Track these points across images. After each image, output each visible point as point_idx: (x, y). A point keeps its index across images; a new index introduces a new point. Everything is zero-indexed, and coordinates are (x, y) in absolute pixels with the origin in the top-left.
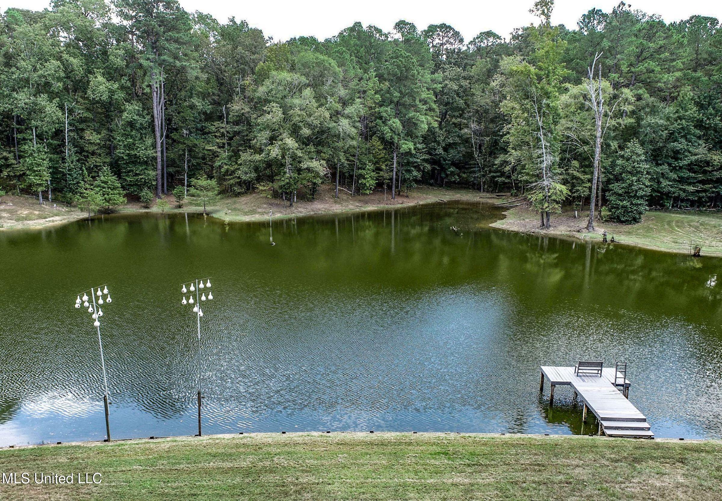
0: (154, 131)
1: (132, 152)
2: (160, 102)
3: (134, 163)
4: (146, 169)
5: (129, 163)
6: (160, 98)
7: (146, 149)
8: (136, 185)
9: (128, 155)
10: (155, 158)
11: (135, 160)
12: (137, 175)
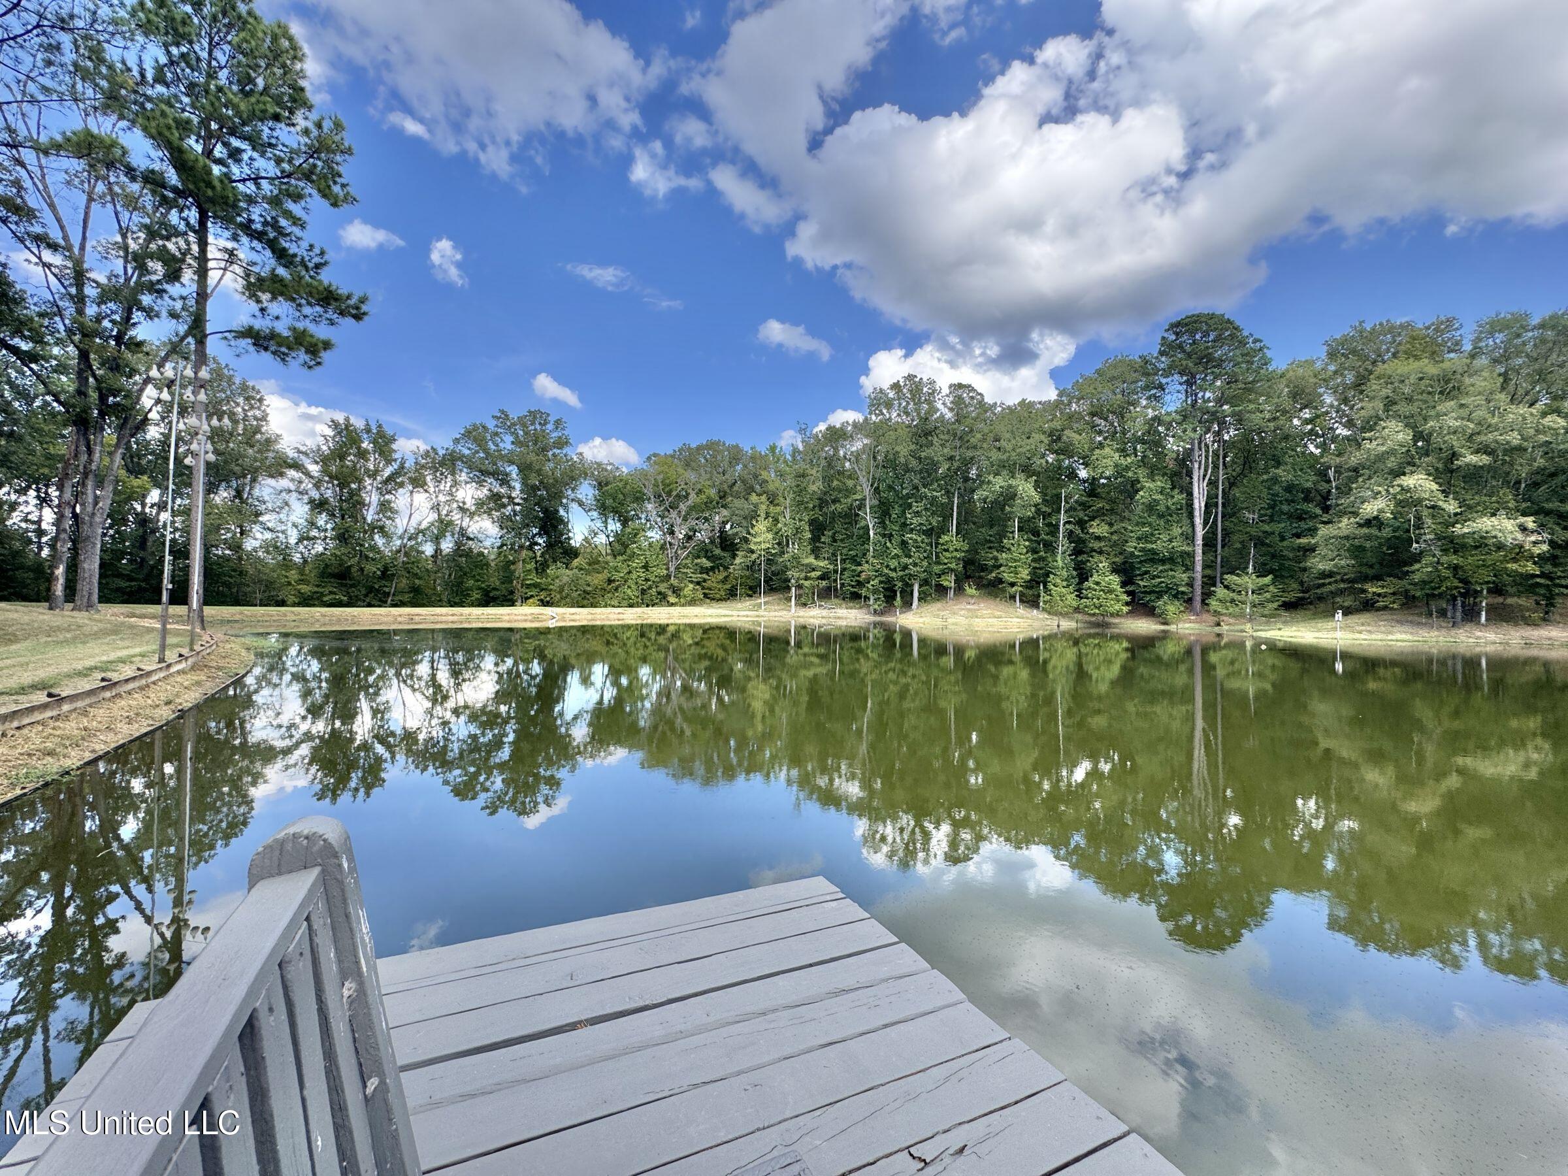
0: (1191, 515)
1: (1150, 546)
2: (1205, 476)
3: (1152, 561)
4: (1172, 570)
5: (1145, 561)
6: (1206, 471)
7: (1170, 541)
8: (1153, 592)
9: (1143, 550)
10: (1191, 555)
11: (1153, 558)
12: (1154, 577)
